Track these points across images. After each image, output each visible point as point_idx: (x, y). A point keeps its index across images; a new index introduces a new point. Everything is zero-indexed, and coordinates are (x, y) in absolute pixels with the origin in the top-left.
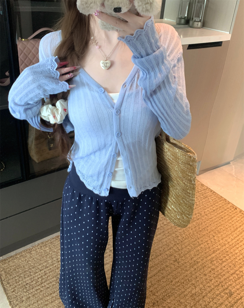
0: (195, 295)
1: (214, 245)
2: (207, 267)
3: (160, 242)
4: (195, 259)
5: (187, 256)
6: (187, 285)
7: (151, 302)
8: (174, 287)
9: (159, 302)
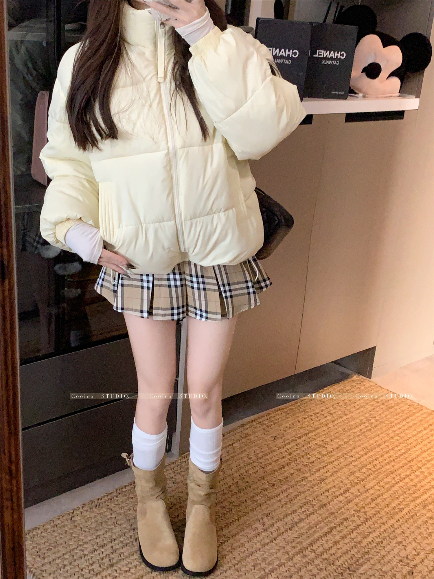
0: (407, 558)
1: (424, 480)
2: (420, 515)
3: (322, 483)
4: (393, 505)
5: (379, 500)
6: (389, 544)
7: (330, 575)
8: (366, 550)
9: (344, 574)
